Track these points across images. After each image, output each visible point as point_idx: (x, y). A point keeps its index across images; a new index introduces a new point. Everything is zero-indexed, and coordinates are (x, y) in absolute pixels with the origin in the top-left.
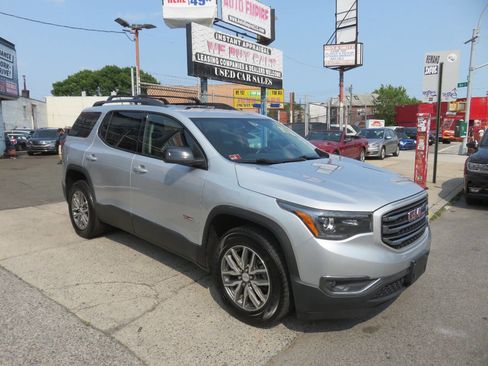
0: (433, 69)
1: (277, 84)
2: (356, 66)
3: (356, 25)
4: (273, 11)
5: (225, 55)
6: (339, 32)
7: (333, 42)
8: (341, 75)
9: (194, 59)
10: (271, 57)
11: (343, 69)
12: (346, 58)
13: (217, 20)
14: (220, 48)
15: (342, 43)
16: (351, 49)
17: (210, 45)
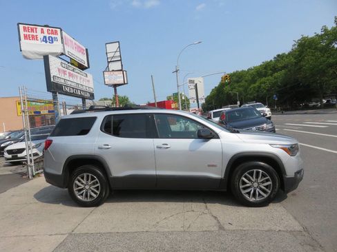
0: (192, 86)
1: (92, 96)
2: (125, 84)
3: (121, 60)
4: (87, 50)
5: (67, 77)
6: (110, 64)
7: (107, 70)
8: (115, 90)
9: (52, 80)
10: (87, 79)
11: (115, 86)
12: (118, 80)
13: (62, 54)
14: (64, 72)
15: (113, 71)
16: (120, 74)
17: (59, 70)
